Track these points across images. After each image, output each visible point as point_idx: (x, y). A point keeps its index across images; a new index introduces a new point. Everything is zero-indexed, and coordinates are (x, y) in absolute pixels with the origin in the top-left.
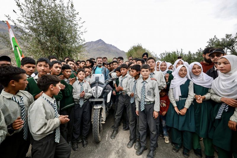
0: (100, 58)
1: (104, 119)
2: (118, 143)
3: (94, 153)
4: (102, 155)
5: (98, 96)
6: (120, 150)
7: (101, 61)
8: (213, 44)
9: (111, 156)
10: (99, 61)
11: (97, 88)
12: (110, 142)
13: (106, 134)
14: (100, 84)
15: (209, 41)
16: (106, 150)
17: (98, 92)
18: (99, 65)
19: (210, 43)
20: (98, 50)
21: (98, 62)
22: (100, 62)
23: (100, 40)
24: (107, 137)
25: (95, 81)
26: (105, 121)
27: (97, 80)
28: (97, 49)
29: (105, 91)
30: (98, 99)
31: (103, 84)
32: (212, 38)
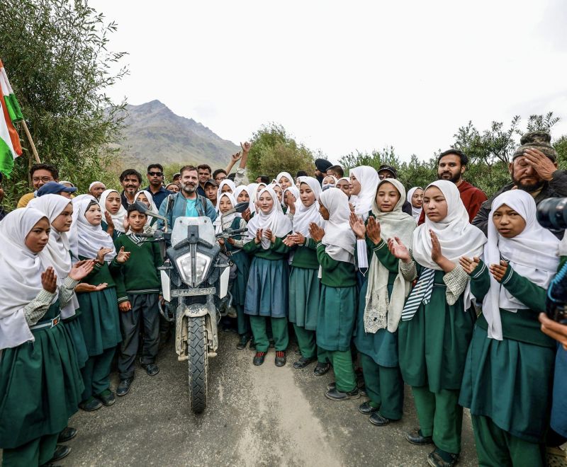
0: (192, 168)
1: (214, 344)
2: (256, 403)
3: (194, 440)
4: (217, 441)
5: (198, 282)
6: (264, 422)
7: (194, 178)
8: (465, 142)
9: (243, 439)
10: (188, 177)
11: (193, 257)
12: (234, 405)
13: (218, 386)
14: (202, 245)
15: (458, 134)
16: (225, 426)
17: (197, 270)
18: (187, 189)
19: (459, 137)
20: (150, 135)
21: (185, 180)
22: (190, 180)
23: (156, 102)
24: (221, 394)
25: (189, 239)
26: (216, 352)
27: (193, 235)
28: (146, 131)
29: (216, 266)
30: (197, 289)
31: (210, 247)
32: (465, 127)
